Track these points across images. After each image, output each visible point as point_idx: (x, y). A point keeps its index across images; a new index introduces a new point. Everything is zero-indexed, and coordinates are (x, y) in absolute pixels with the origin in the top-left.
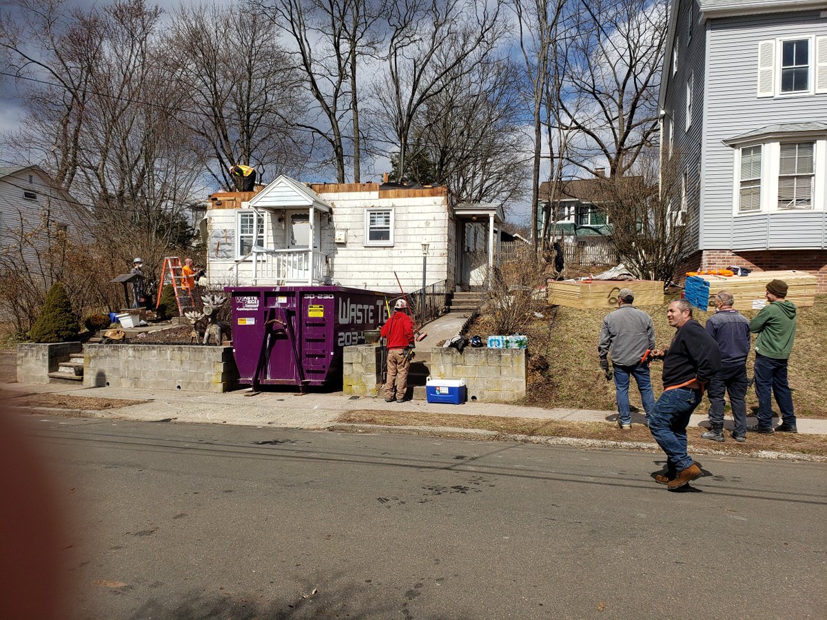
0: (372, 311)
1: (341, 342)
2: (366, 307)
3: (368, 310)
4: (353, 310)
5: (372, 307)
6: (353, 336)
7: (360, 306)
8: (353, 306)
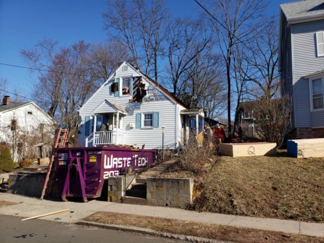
0: (129, 160)
1: (106, 176)
2: (125, 159)
3: (126, 161)
4: (115, 161)
5: (130, 159)
6: (115, 173)
7: (121, 159)
8: (116, 159)
